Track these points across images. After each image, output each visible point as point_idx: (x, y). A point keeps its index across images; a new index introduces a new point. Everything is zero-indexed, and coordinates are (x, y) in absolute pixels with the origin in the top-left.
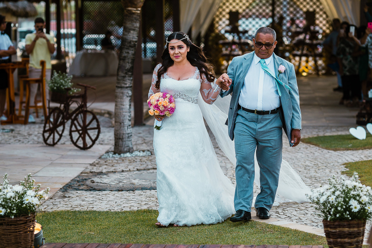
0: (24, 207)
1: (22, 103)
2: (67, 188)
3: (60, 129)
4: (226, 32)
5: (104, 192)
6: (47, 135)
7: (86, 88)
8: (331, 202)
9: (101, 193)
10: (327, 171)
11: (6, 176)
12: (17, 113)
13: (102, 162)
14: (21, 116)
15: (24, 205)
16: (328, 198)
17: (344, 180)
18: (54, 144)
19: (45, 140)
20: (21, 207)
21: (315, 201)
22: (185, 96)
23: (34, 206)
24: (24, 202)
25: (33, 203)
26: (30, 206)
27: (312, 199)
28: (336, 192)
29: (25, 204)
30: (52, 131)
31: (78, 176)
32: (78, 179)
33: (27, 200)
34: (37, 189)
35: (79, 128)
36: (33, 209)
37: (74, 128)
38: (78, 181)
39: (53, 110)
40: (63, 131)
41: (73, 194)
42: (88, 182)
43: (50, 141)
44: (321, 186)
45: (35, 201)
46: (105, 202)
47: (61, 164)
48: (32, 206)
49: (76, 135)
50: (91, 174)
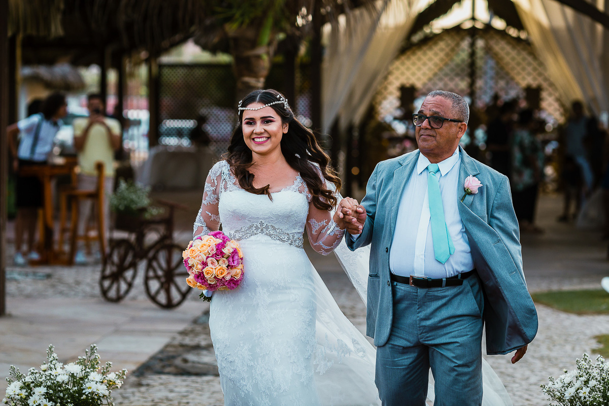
0: (83, 399)
1: (64, 231)
2: (144, 370)
3: (129, 274)
4: (395, 119)
5: (206, 378)
6: (107, 283)
7: (172, 208)
8: (582, 398)
9: (199, 379)
10: (568, 348)
11: (50, 349)
12: (56, 247)
13: (198, 328)
14: (63, 253)
15: (84, 397)
16: (577, 391)
17: (602, 363)
18: (118, 299)
19: (104, 292)
20: (79, 400)
21: (557, 397)
22: (274, 229)
23: (99, 398)
24: (84, 392)
25: (99, 392)
26: (93, 399)
27: (551, 393)
28: (590, 382)
29: (86, 395)
30: (116, 277)
31: (162, 352)
32: (160, 356)
33: (90, 388)
34: (105, 371)
35: (160, 273)
36: (97, 402)
37: (151, 274)
38: (161, 360)
39: (116, 244)
40: (134, 277)
41: (154, 380)
42: (178, 362)
43: (112, 293)
44: (566, 372)
45: (102, 390)
46: (207, 395)
47: (132, 332)
48: (96, 397)
49: (154, 285)
50: (180, 349)
